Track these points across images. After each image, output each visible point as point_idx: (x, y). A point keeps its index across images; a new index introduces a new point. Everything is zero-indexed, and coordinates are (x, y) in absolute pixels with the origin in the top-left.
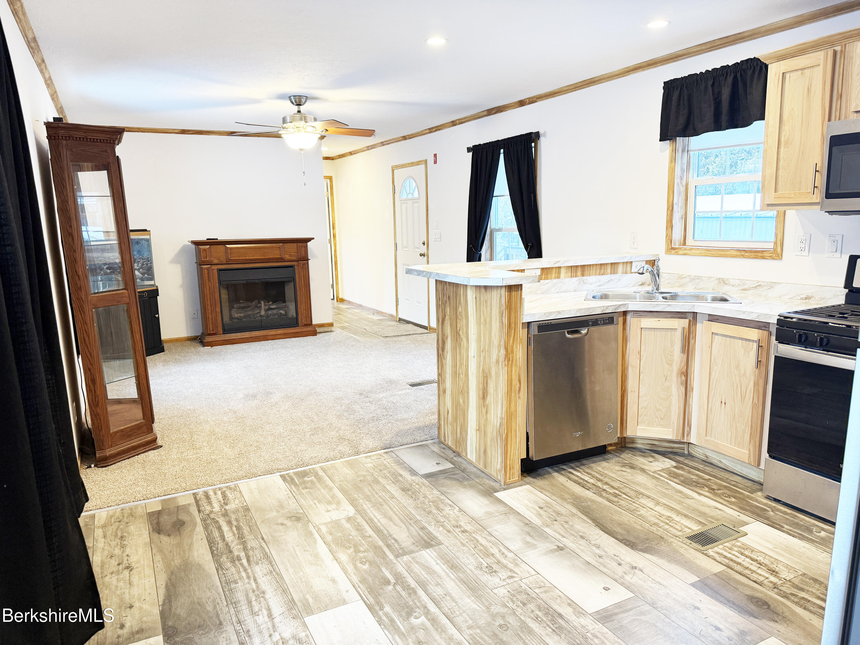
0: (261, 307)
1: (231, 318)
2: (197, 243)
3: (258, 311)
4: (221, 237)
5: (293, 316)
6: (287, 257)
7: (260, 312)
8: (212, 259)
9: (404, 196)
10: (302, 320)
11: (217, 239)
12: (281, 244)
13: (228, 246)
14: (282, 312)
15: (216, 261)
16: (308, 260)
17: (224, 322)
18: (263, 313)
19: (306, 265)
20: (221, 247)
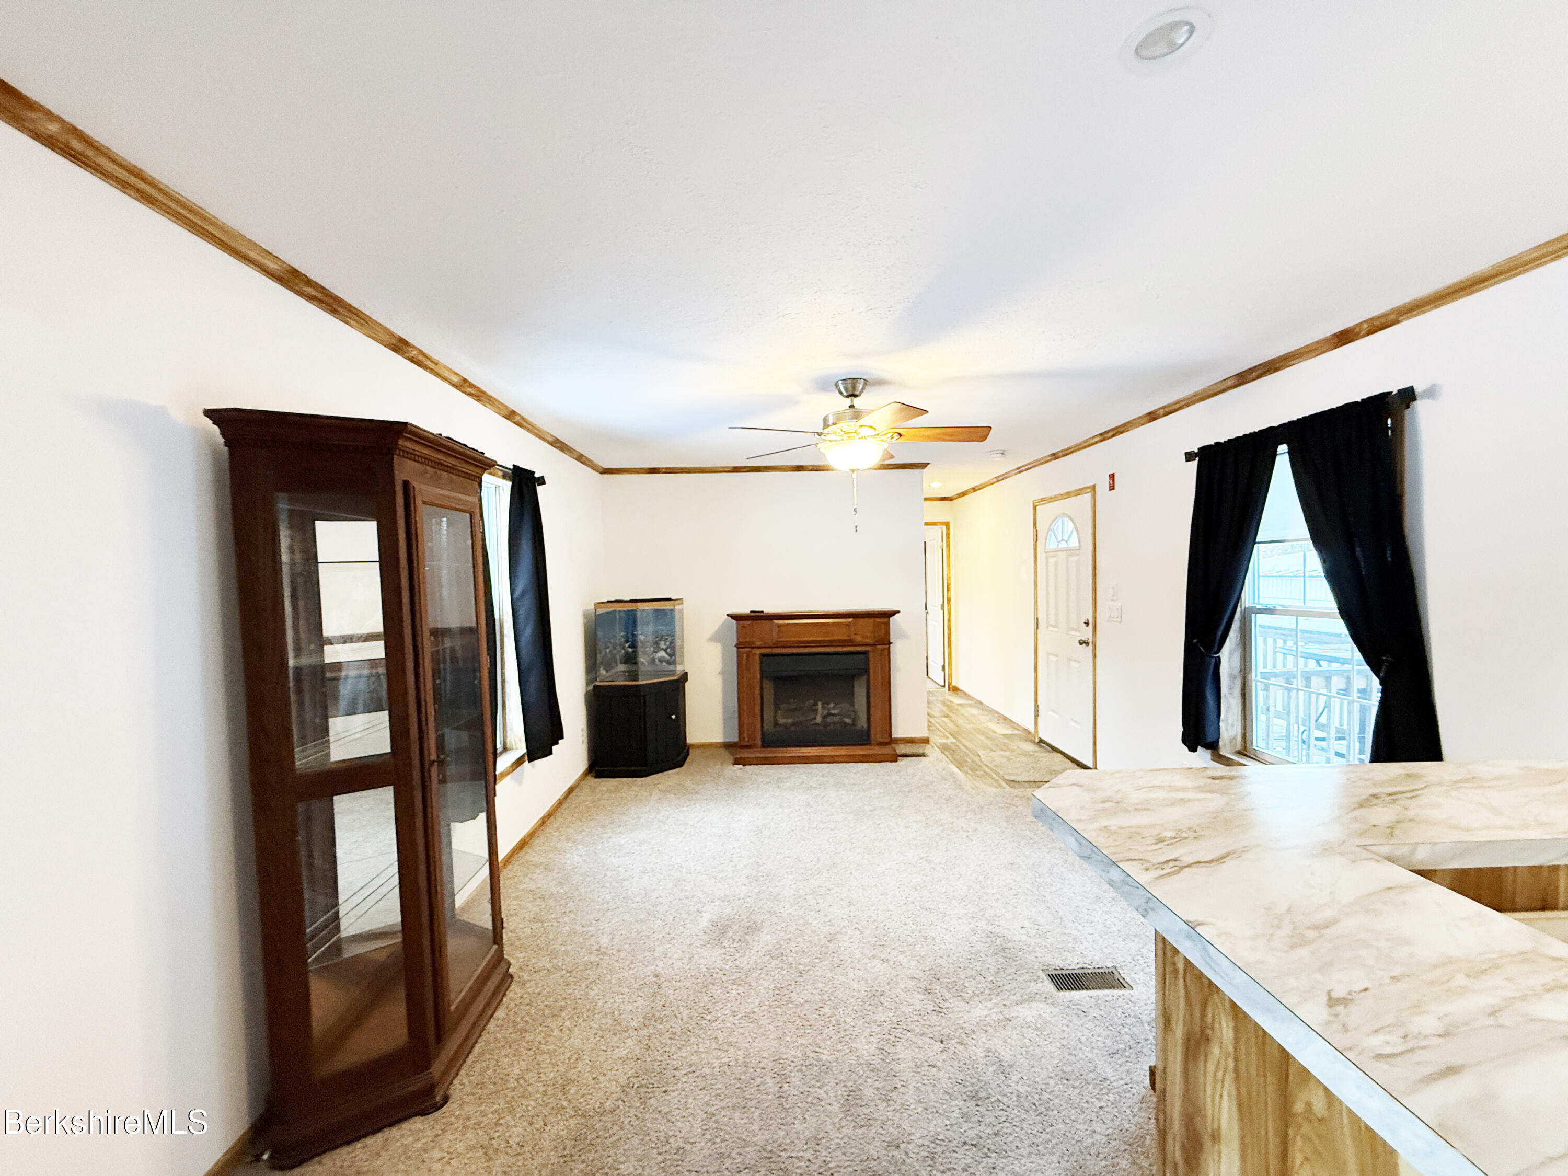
0: (817, 710)
1: (776, 724)
2: (733, 617)
3: (813, 716)
4: (768, 609)
5: (863, 727)
6: (859, 639)
7: (815, 718)
8: (754, 639)
9: (1052, 545)
10: (876, 735)
11: (762, 612)
12: (850, 620)
13: (776, 621)
14: (848, 720)
15: (758, 644)
16: (890, 643)
17: (765, 729)
18: (819, 719)
19: (886, 652)
20: (766, 623)
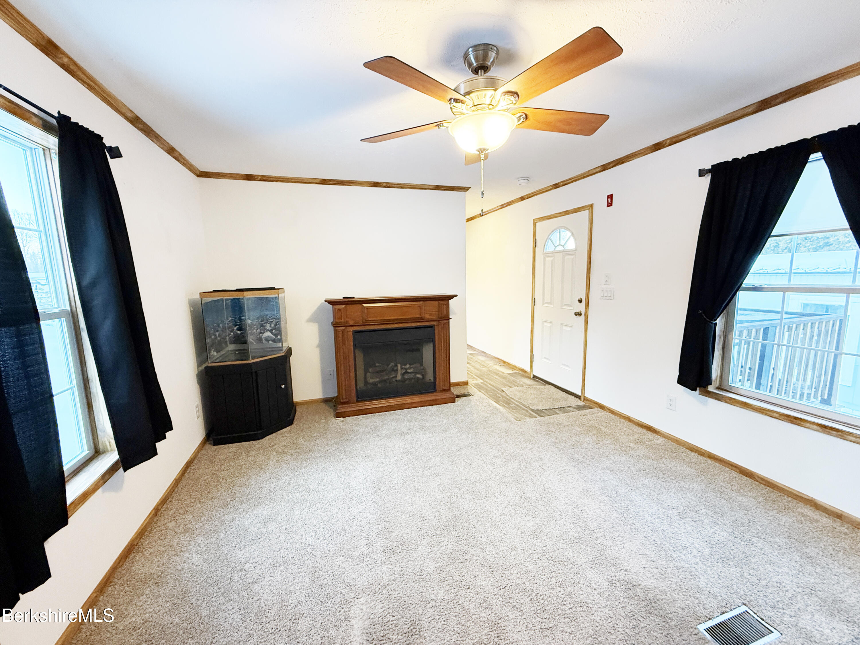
0: (397, 370)
1: (366, 383)
2: (332, 303)
3: (394, 375)
4: (359, 295)
5: (430, 380)
6: (427, 316)
7: (396, 377)
8: (348, 320)
9: (550, 248)
10: (440, 385)
11: (354, 298)
12: (421, 302)
13: (365, 305)
14: (419, 376)
15: (351, 323)
16: (449, 319)
17: (358, 388)
18: (399, 377)
19: (447, 325)
20: (358, 307)
